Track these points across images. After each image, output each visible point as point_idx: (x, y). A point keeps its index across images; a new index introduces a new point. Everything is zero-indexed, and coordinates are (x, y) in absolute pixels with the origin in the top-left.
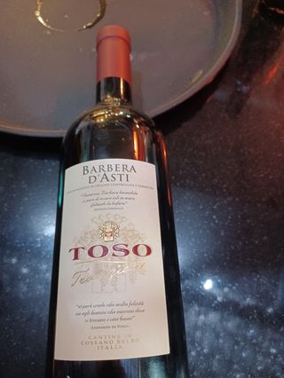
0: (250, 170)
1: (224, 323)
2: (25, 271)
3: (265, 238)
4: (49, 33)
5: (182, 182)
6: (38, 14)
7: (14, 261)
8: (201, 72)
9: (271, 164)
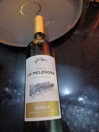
0: (86, 55)
1: (87, 112)
2: (19, 94)
3: (90, 75)
4: (24, 17)
5: (65, 60)
6: (21, 11)
7: (15, 91)
8: (70, 26)
9: (92, 53)
